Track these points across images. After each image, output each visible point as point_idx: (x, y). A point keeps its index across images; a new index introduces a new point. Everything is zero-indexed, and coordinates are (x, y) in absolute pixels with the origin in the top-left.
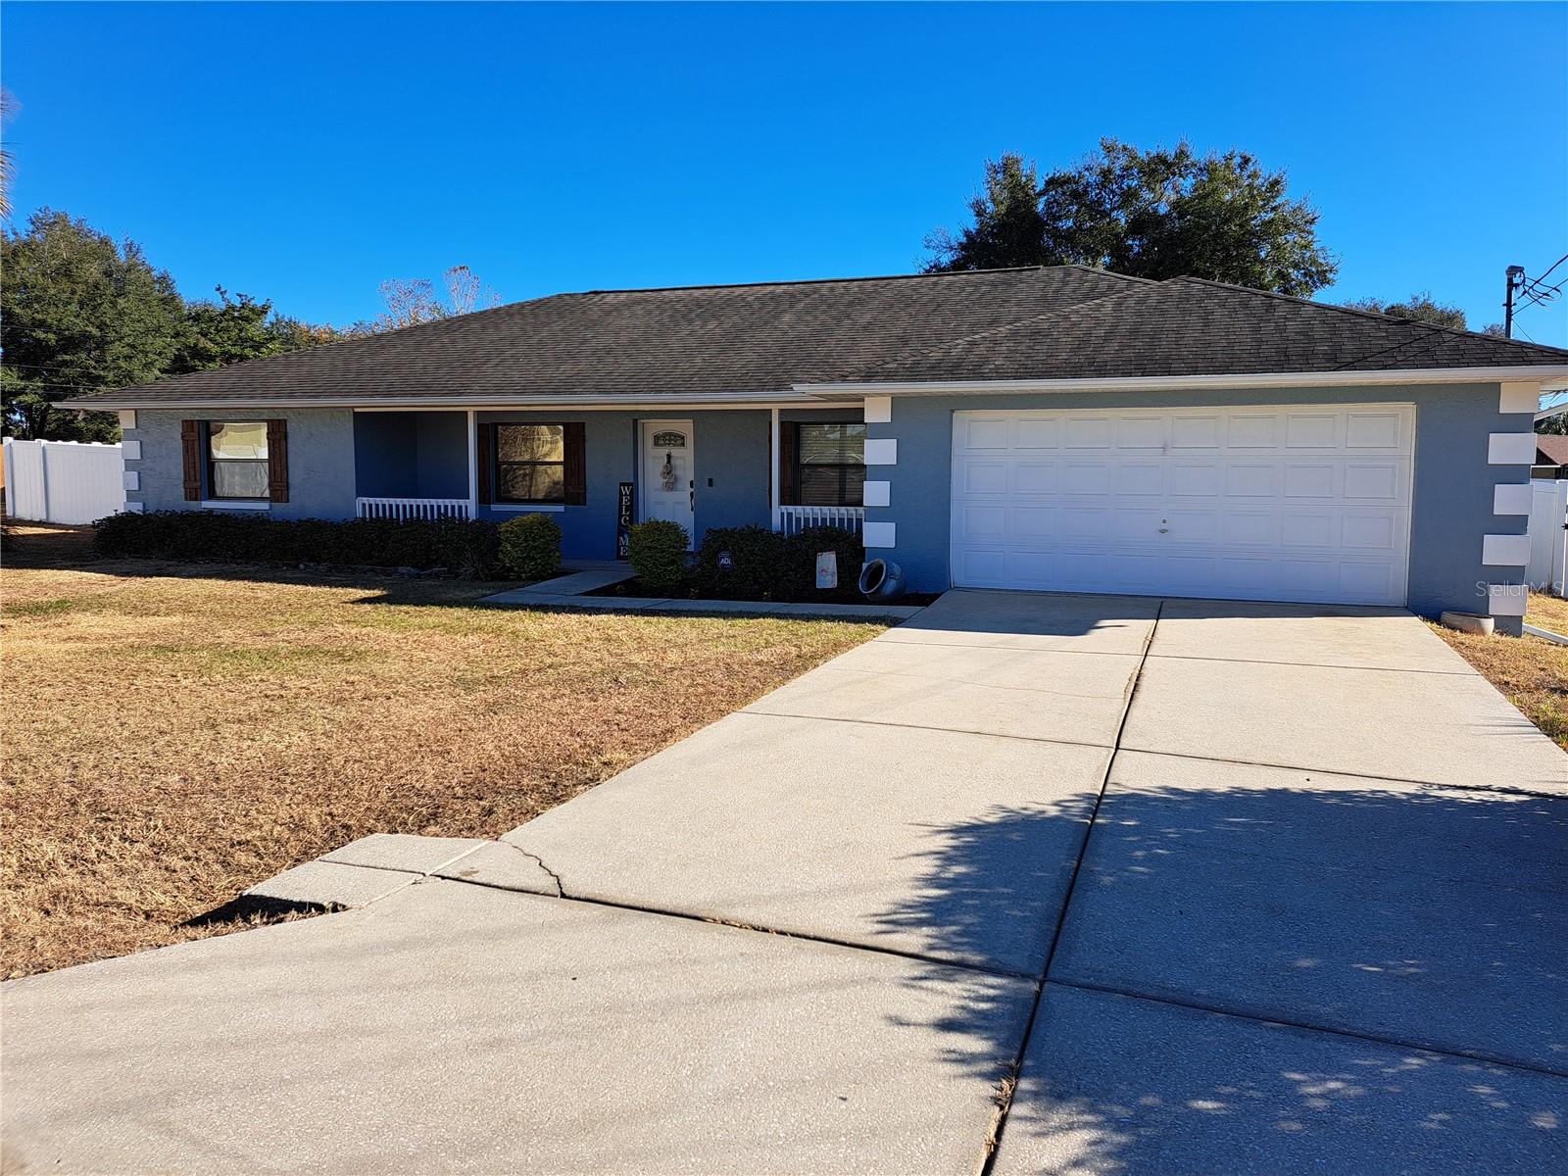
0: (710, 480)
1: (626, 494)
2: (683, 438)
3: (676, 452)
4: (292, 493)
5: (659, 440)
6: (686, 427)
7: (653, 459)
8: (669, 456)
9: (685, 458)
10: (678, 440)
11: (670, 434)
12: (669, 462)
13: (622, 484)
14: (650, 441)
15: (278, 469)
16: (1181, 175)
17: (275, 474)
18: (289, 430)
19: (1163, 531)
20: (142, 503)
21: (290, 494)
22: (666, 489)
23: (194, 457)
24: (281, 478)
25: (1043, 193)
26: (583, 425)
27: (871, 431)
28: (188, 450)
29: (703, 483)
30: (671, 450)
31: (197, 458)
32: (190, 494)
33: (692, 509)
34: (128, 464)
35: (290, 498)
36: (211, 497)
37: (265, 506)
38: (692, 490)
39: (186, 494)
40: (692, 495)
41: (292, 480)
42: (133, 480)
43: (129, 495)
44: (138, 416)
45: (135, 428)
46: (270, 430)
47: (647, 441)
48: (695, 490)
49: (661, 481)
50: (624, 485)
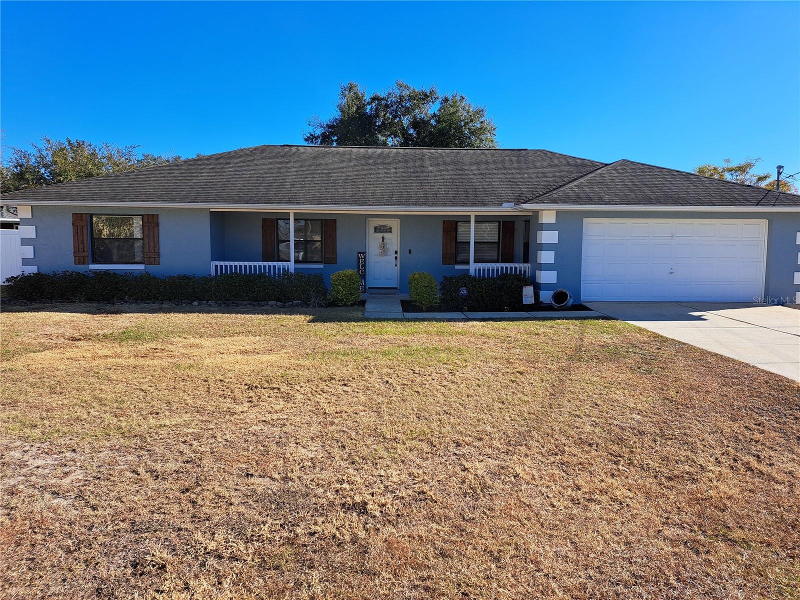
0: (410, 250)
1: (362, 258)
2: (391, 228)
3: (387, 235)
4: (162, 259)
5: (377, 230)
6: (395, 224)
7: (374, 241)
8: (383, 238)
9: (394, 240)
10: (389, 230)
11: (384, 226)
12: (383, 241)
13: (359, 253)
14: (372, 230)
15: (152, 244)
16: (433, 102)
17: (149, 248)
18: (160, 221)
19: (671, 273)
20: (36, 267)
21: (160, 259)
22: (381, 256)
23: (83, 237)
24: (154, 250)
25: (369, 104)
26: (335, 220)
27: (542, 227)
28: (77, 233)
29: (407, 250)
30: (384, 235)
31: (85, 238)
32: (80, 260)
33: (396, 266)
34: (25, 242)
35: (161, 262)
36: (94, 262)
37: (141, 267)
38: (396, 255)
39: (75, 260)
40: (396, 258)
41: (162, 251)
42: (29, 251)
43: (26, 262)
44: (34, 210)
45: (31, 217)
46: (146, 221)
47: (371, 230)
48: (398, 255)
49: (378, 251)
50: (360, 253)
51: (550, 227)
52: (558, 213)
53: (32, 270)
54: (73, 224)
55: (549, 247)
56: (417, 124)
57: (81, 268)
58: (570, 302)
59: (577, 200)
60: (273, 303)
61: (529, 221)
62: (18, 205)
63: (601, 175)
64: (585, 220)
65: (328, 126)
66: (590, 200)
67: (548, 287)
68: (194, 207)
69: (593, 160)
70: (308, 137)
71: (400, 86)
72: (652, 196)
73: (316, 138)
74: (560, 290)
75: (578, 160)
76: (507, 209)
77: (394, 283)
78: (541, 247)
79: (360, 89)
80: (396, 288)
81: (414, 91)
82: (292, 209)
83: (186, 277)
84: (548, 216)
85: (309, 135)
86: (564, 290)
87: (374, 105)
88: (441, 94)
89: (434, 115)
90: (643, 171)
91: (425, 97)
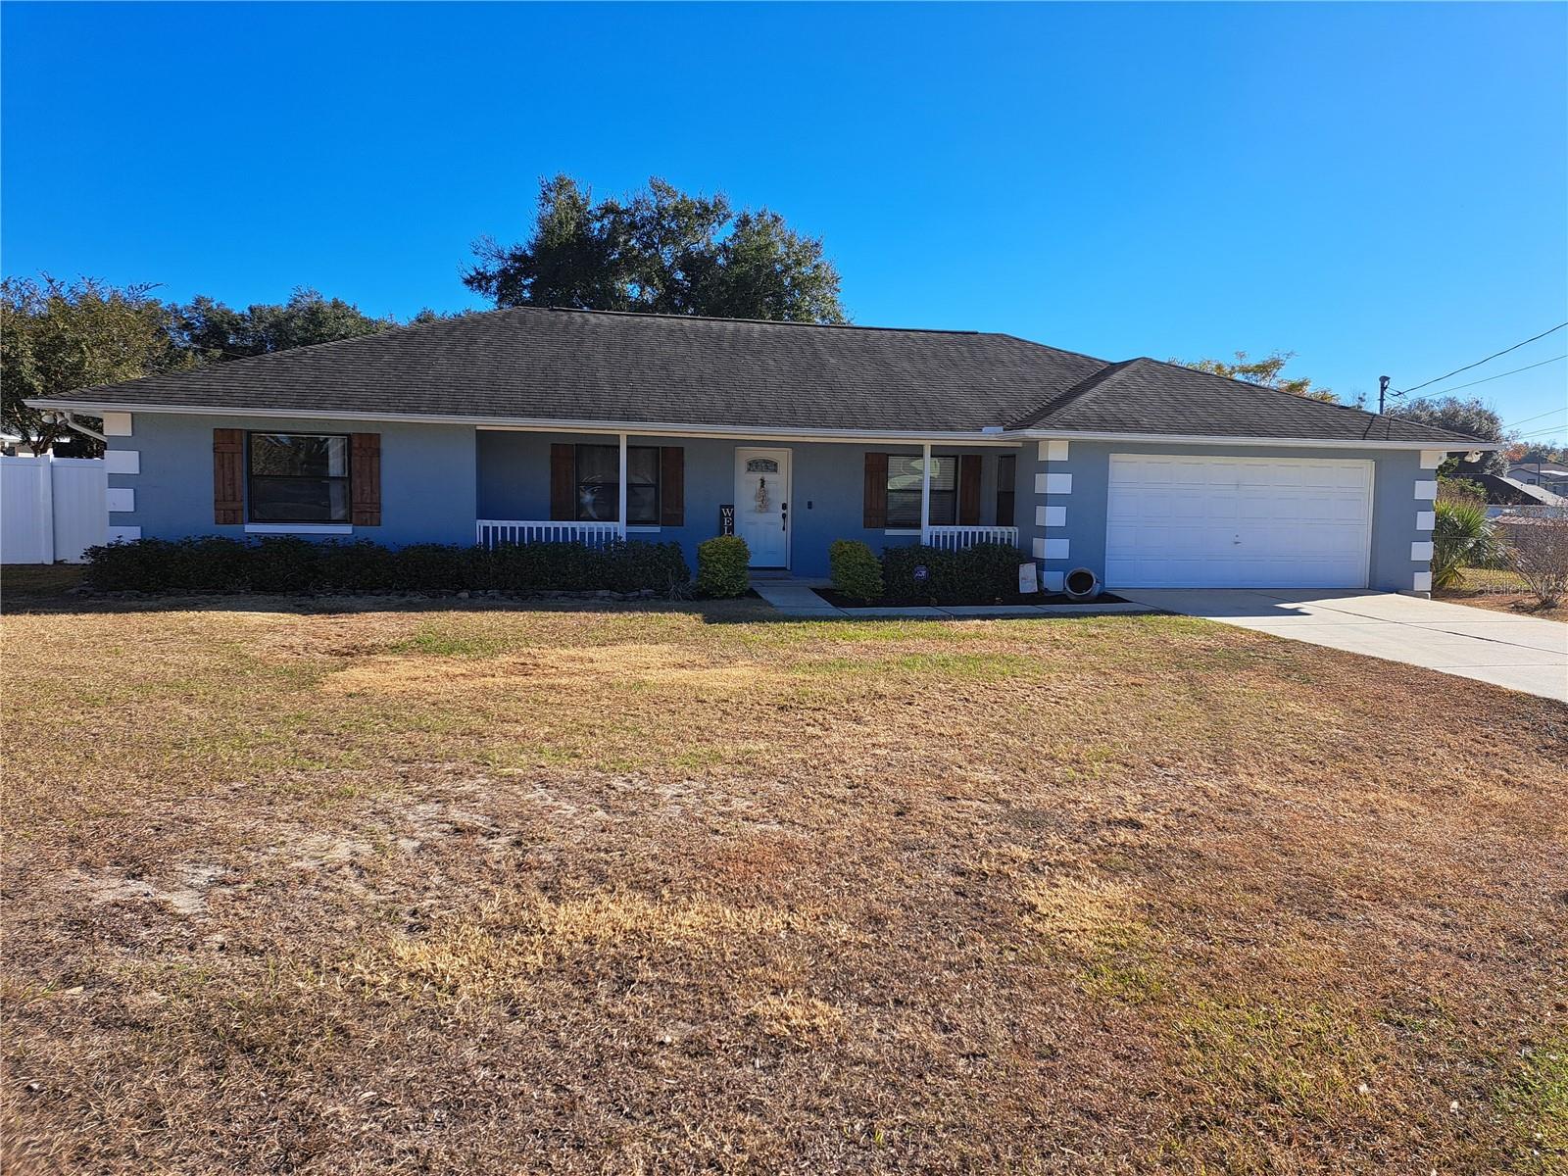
0: (810, 503)
1: (727, 515)
2: (776, 465)
3: (769, 477)
4: (385, 515)
5: (754, 465)
6: (783, 457)
7: (746, 486)
8: (763, 481)
9: (780, 484)
10: (771, 466)
11: (765, 461)
12: (762, 486)
13: (722, 506)
14: (743, 467)
15: (367, 489)
16: (720, 223)
17: (362, 494)
18: (384, 445)
19: (1237, 543)
20: (139, 528)
21: (382, 517)
22: (760, 512)
23: (234, 473)
24: (371, 499)
25: (599, 219)
26: (682, 449)
27: (1046, 467)
28: (223, 466)
29: (802, 506)
30: (765, 476)
31: (238, 474)
32: (227, 514)
33: (784, 529)
34: (116, 481)
35: (382, 520)
36: (252, 520)
37: (347, 529)
38: (785, 512)
39: (216, 517)
40: (784, 516)
41: (387, 499)
42: (124, 499)
43: (117, 519)
44: (136, 422)
45: (130, 435)
46: (356, 445)
47: (741, 466)
48: (789, 512)
49: (754, 504)
50: (726, 507)
51: (1058, 467)
52: (1072, 444)
53: (131, 534)
54: (214, 449)
55: (1058, 500)
56: (692, 264)
57: (228, 531)
58: (1096, 589)
59: (1103, 425)
60: (606, 593)
61: (1014, 456)
62: (105, 411)
63: (1120, 383)
64: (1113, 457)
65: (513, 257)
66: (1122, 426)
67: (1057, 565)
68: (445, 422)
69: (1089, 355)
70: (471, 277)
71: (657, 188)
72: (1211, 420)
73: (489, 279)
74: (1079, 569)
75: (1068, 356)
76: (991, 436)
77: (781, 560)
78: (1044, 500)
79: (580, 191)
80: (784, 569)
81: (683, 201)
82: (623, 431)
83: (438, 549)
84: (1056, 447)
85: (473, 273)
86: (1085, 570)
87: (606, 221)
88: (735, 210)
89: (725, 248)
90: (1180, 377)
91: (706, 213)
